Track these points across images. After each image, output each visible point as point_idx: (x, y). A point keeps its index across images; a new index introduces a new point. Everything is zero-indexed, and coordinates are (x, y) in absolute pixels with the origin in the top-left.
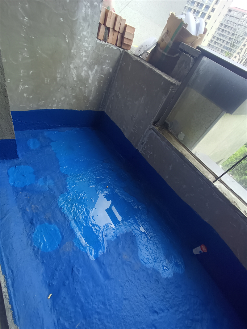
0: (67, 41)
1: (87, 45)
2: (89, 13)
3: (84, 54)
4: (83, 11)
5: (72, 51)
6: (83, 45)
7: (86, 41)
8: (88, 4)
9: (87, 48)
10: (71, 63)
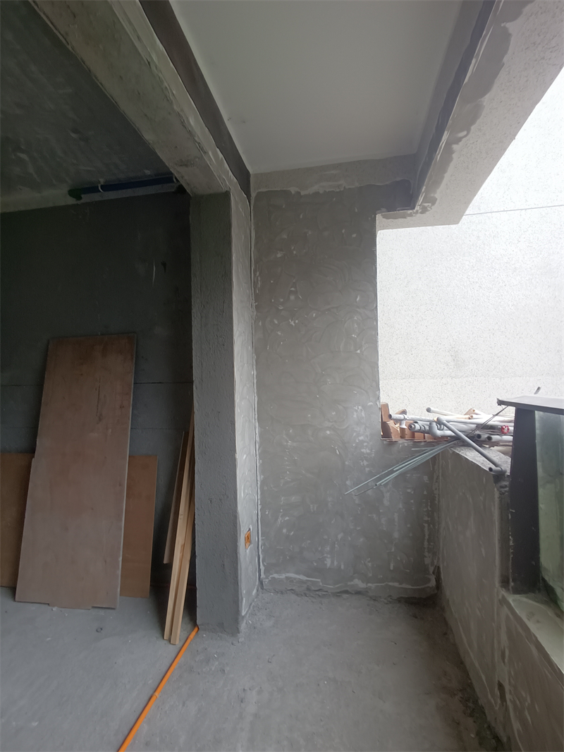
0: (338, 452)
1: (368, 451)
2: (363, 415)
3: (365, 463)
4: (355, 416)
5: (347, 463)
6: (363, 453)
7: (366, 446)
8: (360, 407)
9: (368, 454)
10: (347, 479)
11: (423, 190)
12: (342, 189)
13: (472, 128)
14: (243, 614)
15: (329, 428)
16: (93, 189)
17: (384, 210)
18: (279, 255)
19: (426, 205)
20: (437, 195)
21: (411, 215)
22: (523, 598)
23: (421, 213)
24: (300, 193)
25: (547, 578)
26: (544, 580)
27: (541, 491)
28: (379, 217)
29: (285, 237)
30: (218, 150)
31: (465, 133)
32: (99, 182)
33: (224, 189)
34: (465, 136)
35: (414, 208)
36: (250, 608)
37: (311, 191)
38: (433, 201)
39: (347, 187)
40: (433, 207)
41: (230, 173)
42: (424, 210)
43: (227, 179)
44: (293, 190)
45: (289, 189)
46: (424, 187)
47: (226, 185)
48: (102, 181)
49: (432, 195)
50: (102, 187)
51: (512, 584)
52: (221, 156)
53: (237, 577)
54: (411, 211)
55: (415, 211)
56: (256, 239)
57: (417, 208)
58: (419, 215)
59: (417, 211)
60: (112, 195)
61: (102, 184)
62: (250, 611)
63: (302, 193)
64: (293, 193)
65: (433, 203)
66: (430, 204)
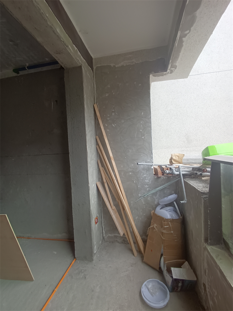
0: (135, 182)
1: (148, 181)
3: (147, 186)
5: (139, 186)
6: (146, 182)
7: (147, 179)
8: (144, 162)
9: (148, 182)
10: (139, 194)
11: (170, 62)
12: (134, 64)
13: (192, 28)
14: (95, 252)
15: (130, 172)
16: (23, 69)
17: (153, 72)
18: (107, 95)
19: (172, 69)
20: (177, 64)
21: (165, 74)
22: (214, 248)
23: (170, 73)
24: (115, 66)
25: (225, 238)
26: (224, 239)
27: (223, 199)
28: (151, 76)
29: (109, 86)
30: (74, 45)
31: (188, 31)
32: (26, 65)
33: (79, 65)
34: (188, 33)
35: (167, 71)
36: (98, 249)
37: (120, 65)
38: (175, 67)
39: (136, 63)
40: (175, 70)
41: (82, 57)
42: (172, 72)
43: (80, 60)
44: (112, 65)
45: (110, 65)
46: (171, 60)
47: (80, 62)
48: (27, 64)
49: (175, 64)
50: (27, 67)
51: (209, 241)
52: (76, 48)
53: (91, 237)
54: (165, 72)
55: (167, 72)
56: (96, 88)
57: (168, 71)
58: (169, 74)
59: (168, 72)
60: (32, 71)
61: (27, 66)
62: (98, 251)
63: (116, 66)
64: (112, 66)
65: (176, 68)
66: (174, 69)
